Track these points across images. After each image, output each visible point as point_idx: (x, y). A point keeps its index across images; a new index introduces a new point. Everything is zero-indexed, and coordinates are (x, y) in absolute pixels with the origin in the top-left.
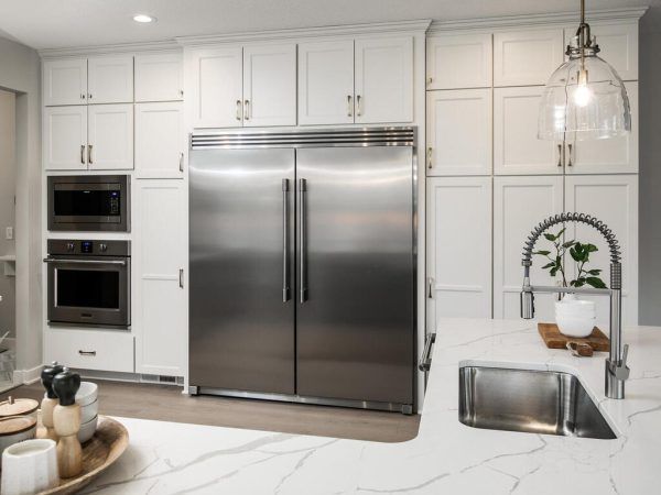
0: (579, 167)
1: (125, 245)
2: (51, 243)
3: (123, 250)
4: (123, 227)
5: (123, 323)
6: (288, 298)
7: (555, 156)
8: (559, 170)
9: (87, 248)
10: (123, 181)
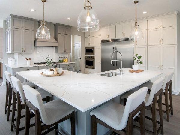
0: (164, 43)
1: (94, 57)
2: (85, 56)
3: (93, 58)
4: (94, 54)
5: (94, 68)
6: (114, 66)
7: (160, 42)
8: (160, 44)
9: (89, 57)
10: (93, 48)
